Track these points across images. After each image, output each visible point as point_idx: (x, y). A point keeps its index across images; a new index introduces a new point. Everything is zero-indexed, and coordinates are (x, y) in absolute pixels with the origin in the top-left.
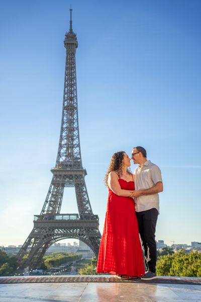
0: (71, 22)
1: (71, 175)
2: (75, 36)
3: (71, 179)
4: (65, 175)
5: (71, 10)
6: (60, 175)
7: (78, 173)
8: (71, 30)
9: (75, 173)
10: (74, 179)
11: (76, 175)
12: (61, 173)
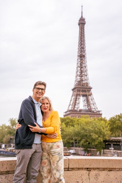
0: (82, 12)
1: (85, 90)
2: (84, 19)
3: (86, 92)
4: (82, 90)
5: (82, 6)
6: (80, 90)
7: (89, 90)
8: (82, 16)
9: (87, 89)
10: (87, 92)
11: (88, 90)
12: (80, 89)
